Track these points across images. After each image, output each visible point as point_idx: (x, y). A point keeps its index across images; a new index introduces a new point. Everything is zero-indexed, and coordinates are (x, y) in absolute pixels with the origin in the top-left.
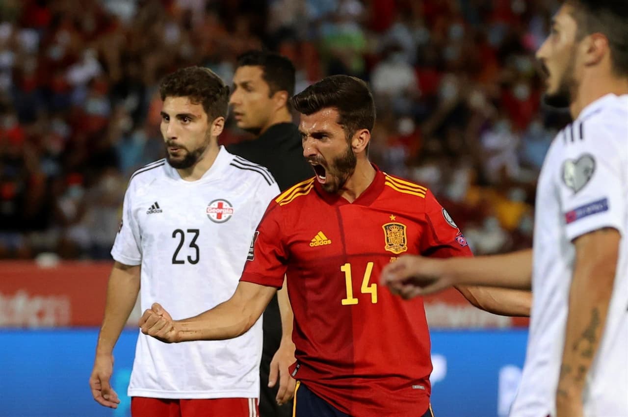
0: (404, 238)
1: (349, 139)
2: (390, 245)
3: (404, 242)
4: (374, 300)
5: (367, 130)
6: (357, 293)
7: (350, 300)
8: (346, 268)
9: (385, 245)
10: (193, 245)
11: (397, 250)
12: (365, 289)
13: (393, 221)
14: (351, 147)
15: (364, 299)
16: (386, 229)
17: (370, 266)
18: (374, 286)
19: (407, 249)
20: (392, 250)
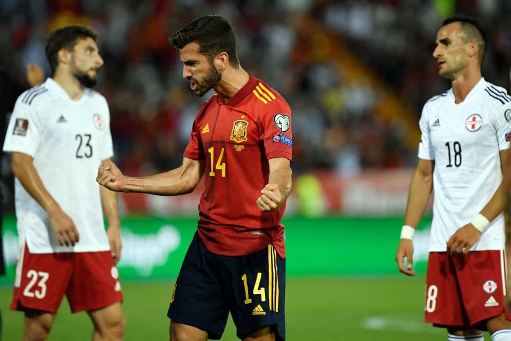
0: (245, 132)
1: (211, 61)
2: (234, 136)
3: (245, 135)
4: (224, 175)
5: (226, 53)
8: (211, 150)
9: (231, 135)
10: (88, 145)
11: (238, 140)
12: (218, 166)
13: (242, 119)
14: (213, 67)
16: (235, 124)
17: (223, 150)
18: (224, 164)
19: (247, 139)
20: (235, 140)
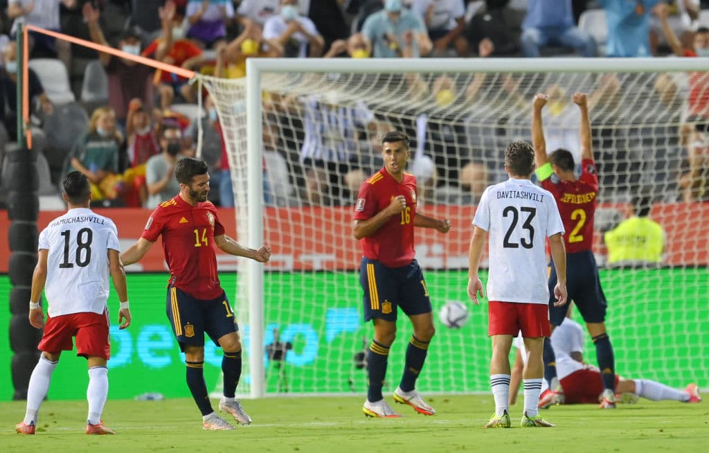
4: (207, 244)
6: (200, 242)
7: (198, 245)
8: (196, 231)
12: (203, 240)
15: (203, 243)
17: (205, 230)
